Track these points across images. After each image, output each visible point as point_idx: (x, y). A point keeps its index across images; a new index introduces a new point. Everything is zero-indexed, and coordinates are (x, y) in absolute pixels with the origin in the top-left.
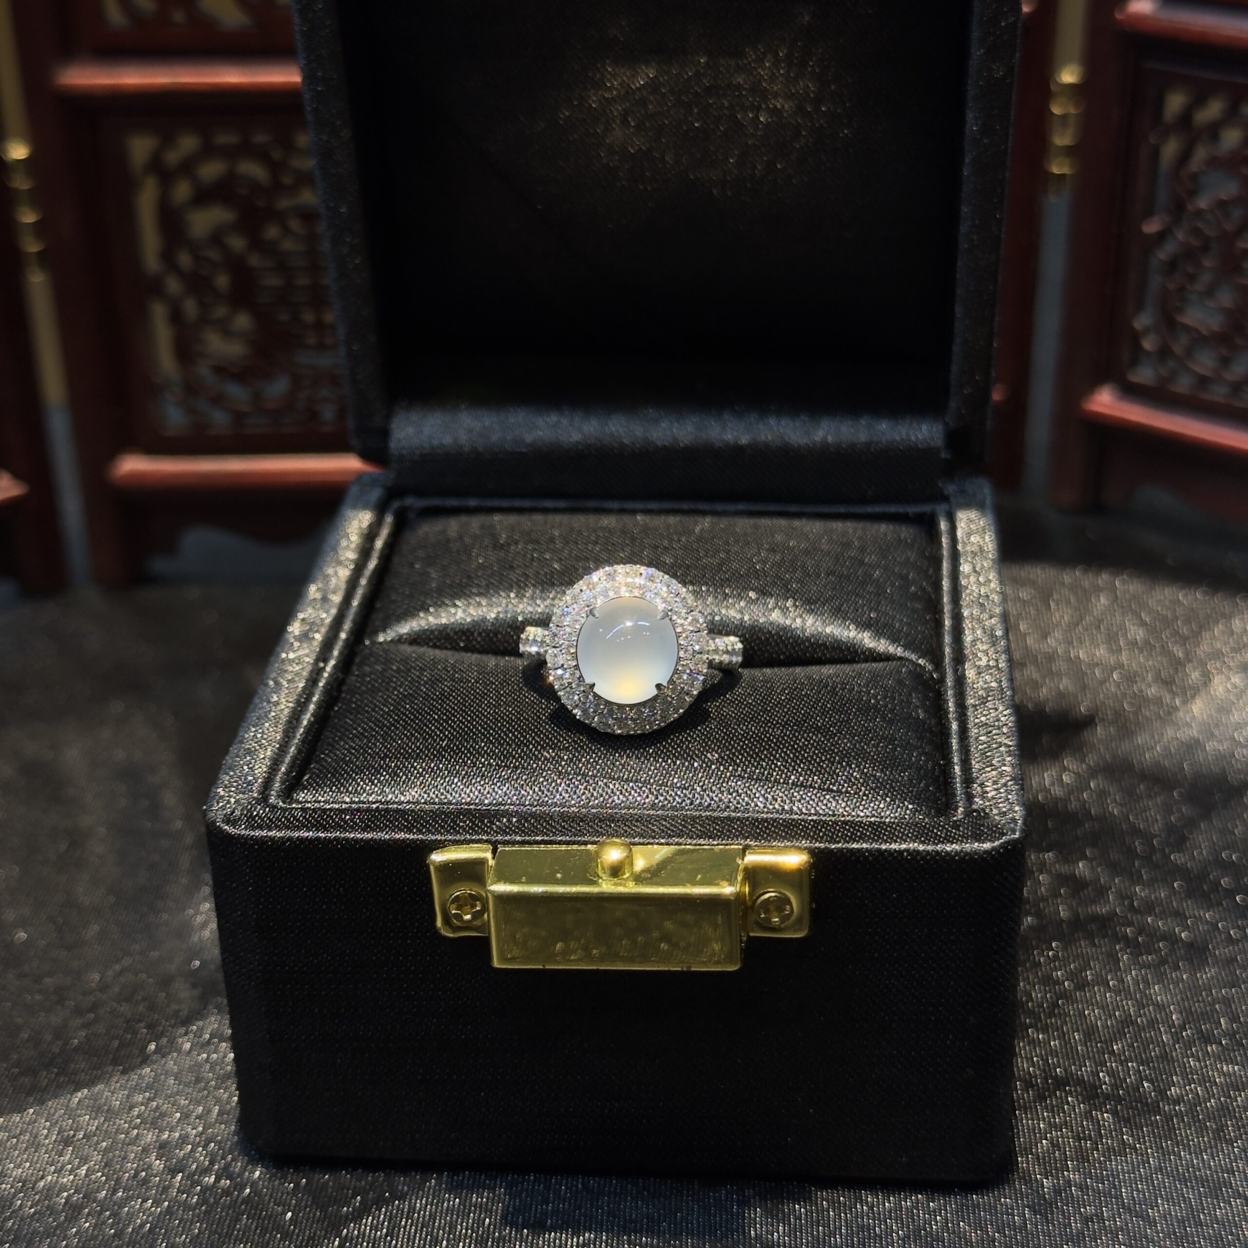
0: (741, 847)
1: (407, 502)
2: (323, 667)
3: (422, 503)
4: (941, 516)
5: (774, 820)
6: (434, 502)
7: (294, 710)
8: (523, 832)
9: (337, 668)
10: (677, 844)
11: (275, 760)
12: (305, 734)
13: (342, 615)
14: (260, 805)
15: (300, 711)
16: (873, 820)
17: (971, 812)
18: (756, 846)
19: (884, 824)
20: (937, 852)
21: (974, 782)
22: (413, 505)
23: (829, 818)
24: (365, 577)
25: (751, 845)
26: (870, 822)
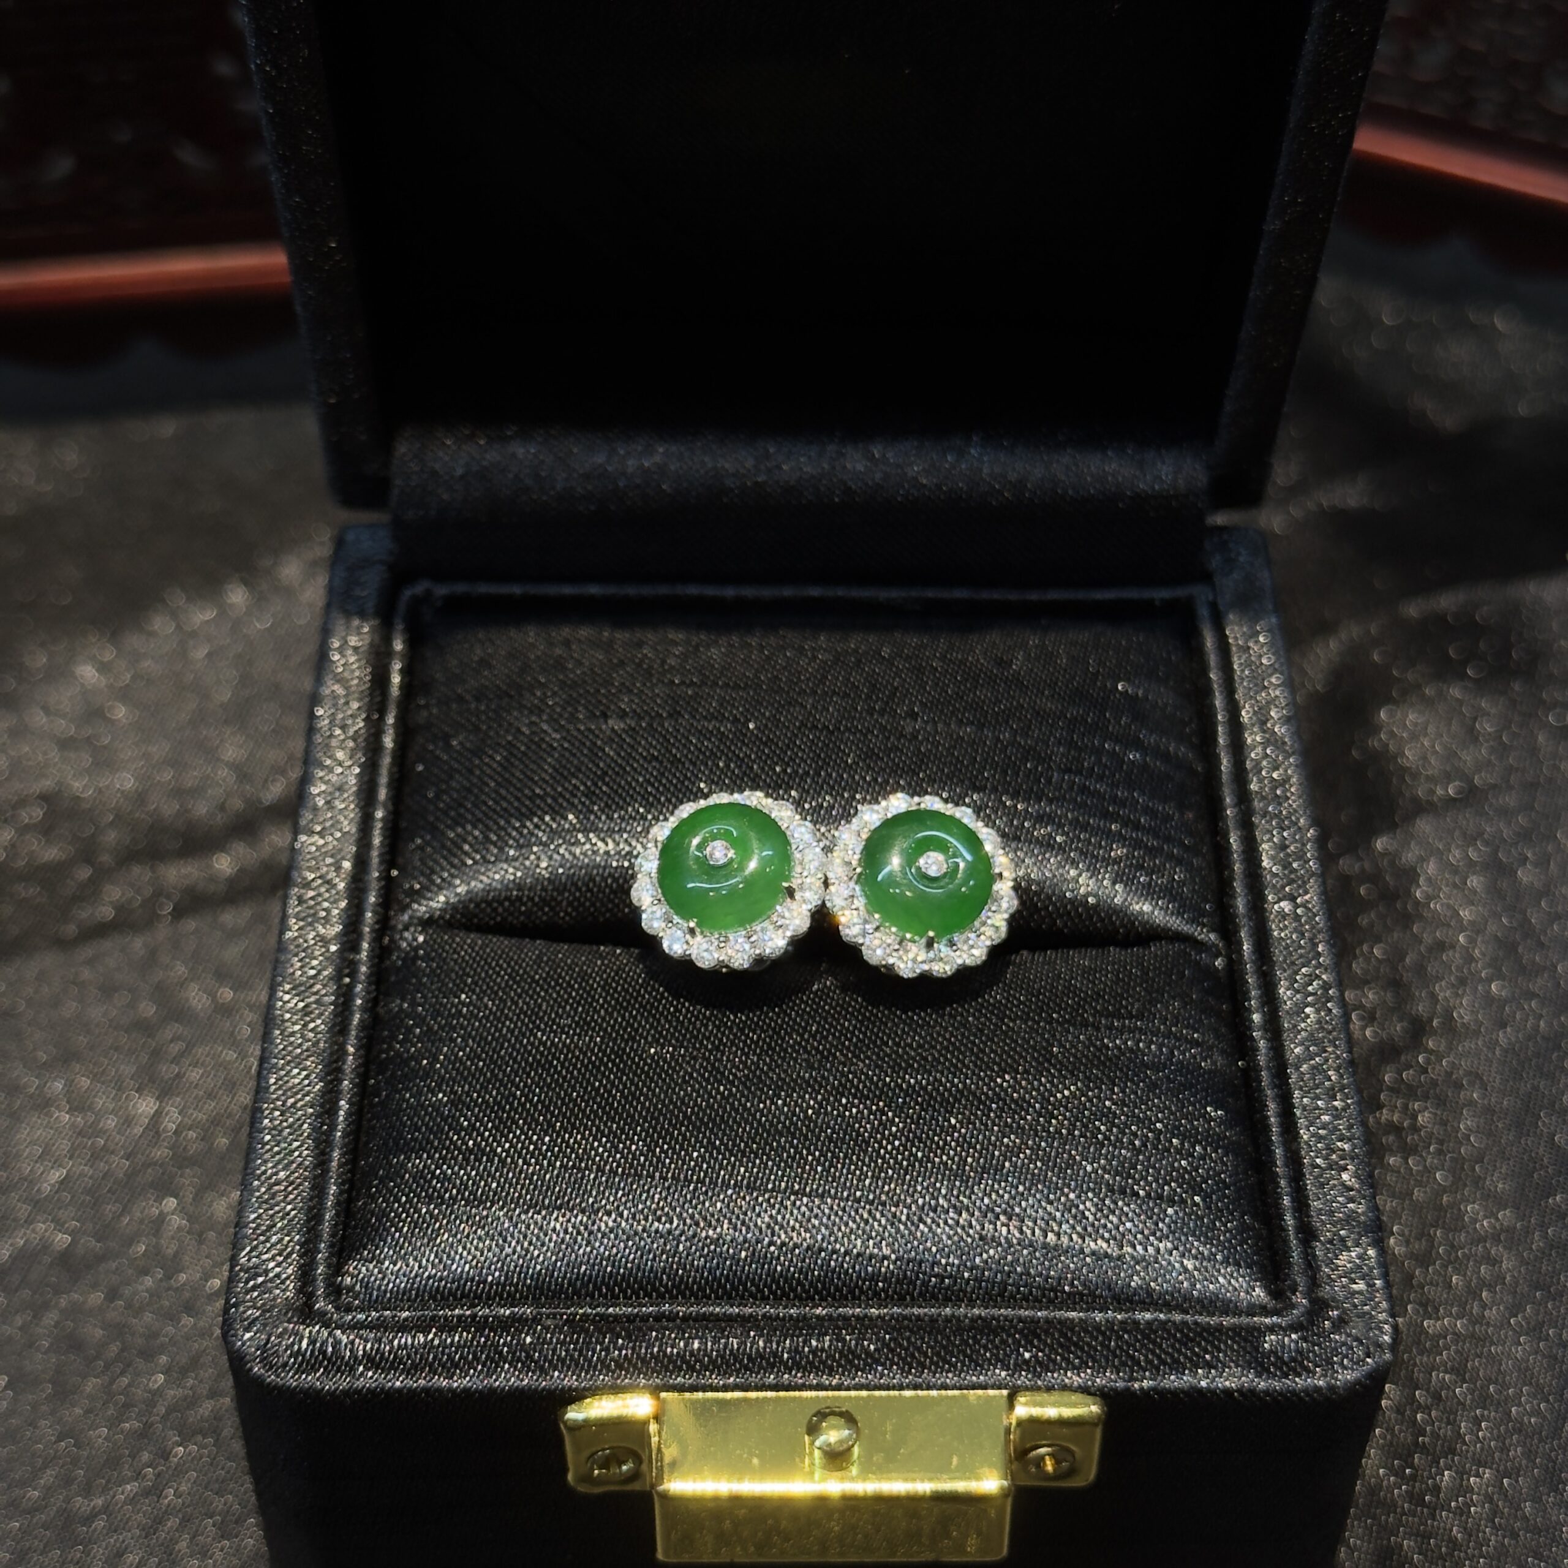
0: (1005, 1392)
1: (419, 588)
2: (350, 987)
3: (442, 591)
4: (1204, 612)
5: (1047, 1332)
6: (460, 588)
7: (324, 1093)
8: (693, 1369)
9: (370, 984)
10: (916, 1387)
11: (310, 1209)
12: (345, 1145)
13: (361, 862)
14: (303, 1323)
15: (331, 1091)
16: (1184, 1323)
17: (1319, 1306)
18: (1027, 1389)
19: (1201, 1335)
20: (1281, 1394)
21: (1316, 1238)
22: (428, 593)
23: (1122, 1322)
24: (383, 780)
25: (1019, 1387)
26: (1182, 1332)
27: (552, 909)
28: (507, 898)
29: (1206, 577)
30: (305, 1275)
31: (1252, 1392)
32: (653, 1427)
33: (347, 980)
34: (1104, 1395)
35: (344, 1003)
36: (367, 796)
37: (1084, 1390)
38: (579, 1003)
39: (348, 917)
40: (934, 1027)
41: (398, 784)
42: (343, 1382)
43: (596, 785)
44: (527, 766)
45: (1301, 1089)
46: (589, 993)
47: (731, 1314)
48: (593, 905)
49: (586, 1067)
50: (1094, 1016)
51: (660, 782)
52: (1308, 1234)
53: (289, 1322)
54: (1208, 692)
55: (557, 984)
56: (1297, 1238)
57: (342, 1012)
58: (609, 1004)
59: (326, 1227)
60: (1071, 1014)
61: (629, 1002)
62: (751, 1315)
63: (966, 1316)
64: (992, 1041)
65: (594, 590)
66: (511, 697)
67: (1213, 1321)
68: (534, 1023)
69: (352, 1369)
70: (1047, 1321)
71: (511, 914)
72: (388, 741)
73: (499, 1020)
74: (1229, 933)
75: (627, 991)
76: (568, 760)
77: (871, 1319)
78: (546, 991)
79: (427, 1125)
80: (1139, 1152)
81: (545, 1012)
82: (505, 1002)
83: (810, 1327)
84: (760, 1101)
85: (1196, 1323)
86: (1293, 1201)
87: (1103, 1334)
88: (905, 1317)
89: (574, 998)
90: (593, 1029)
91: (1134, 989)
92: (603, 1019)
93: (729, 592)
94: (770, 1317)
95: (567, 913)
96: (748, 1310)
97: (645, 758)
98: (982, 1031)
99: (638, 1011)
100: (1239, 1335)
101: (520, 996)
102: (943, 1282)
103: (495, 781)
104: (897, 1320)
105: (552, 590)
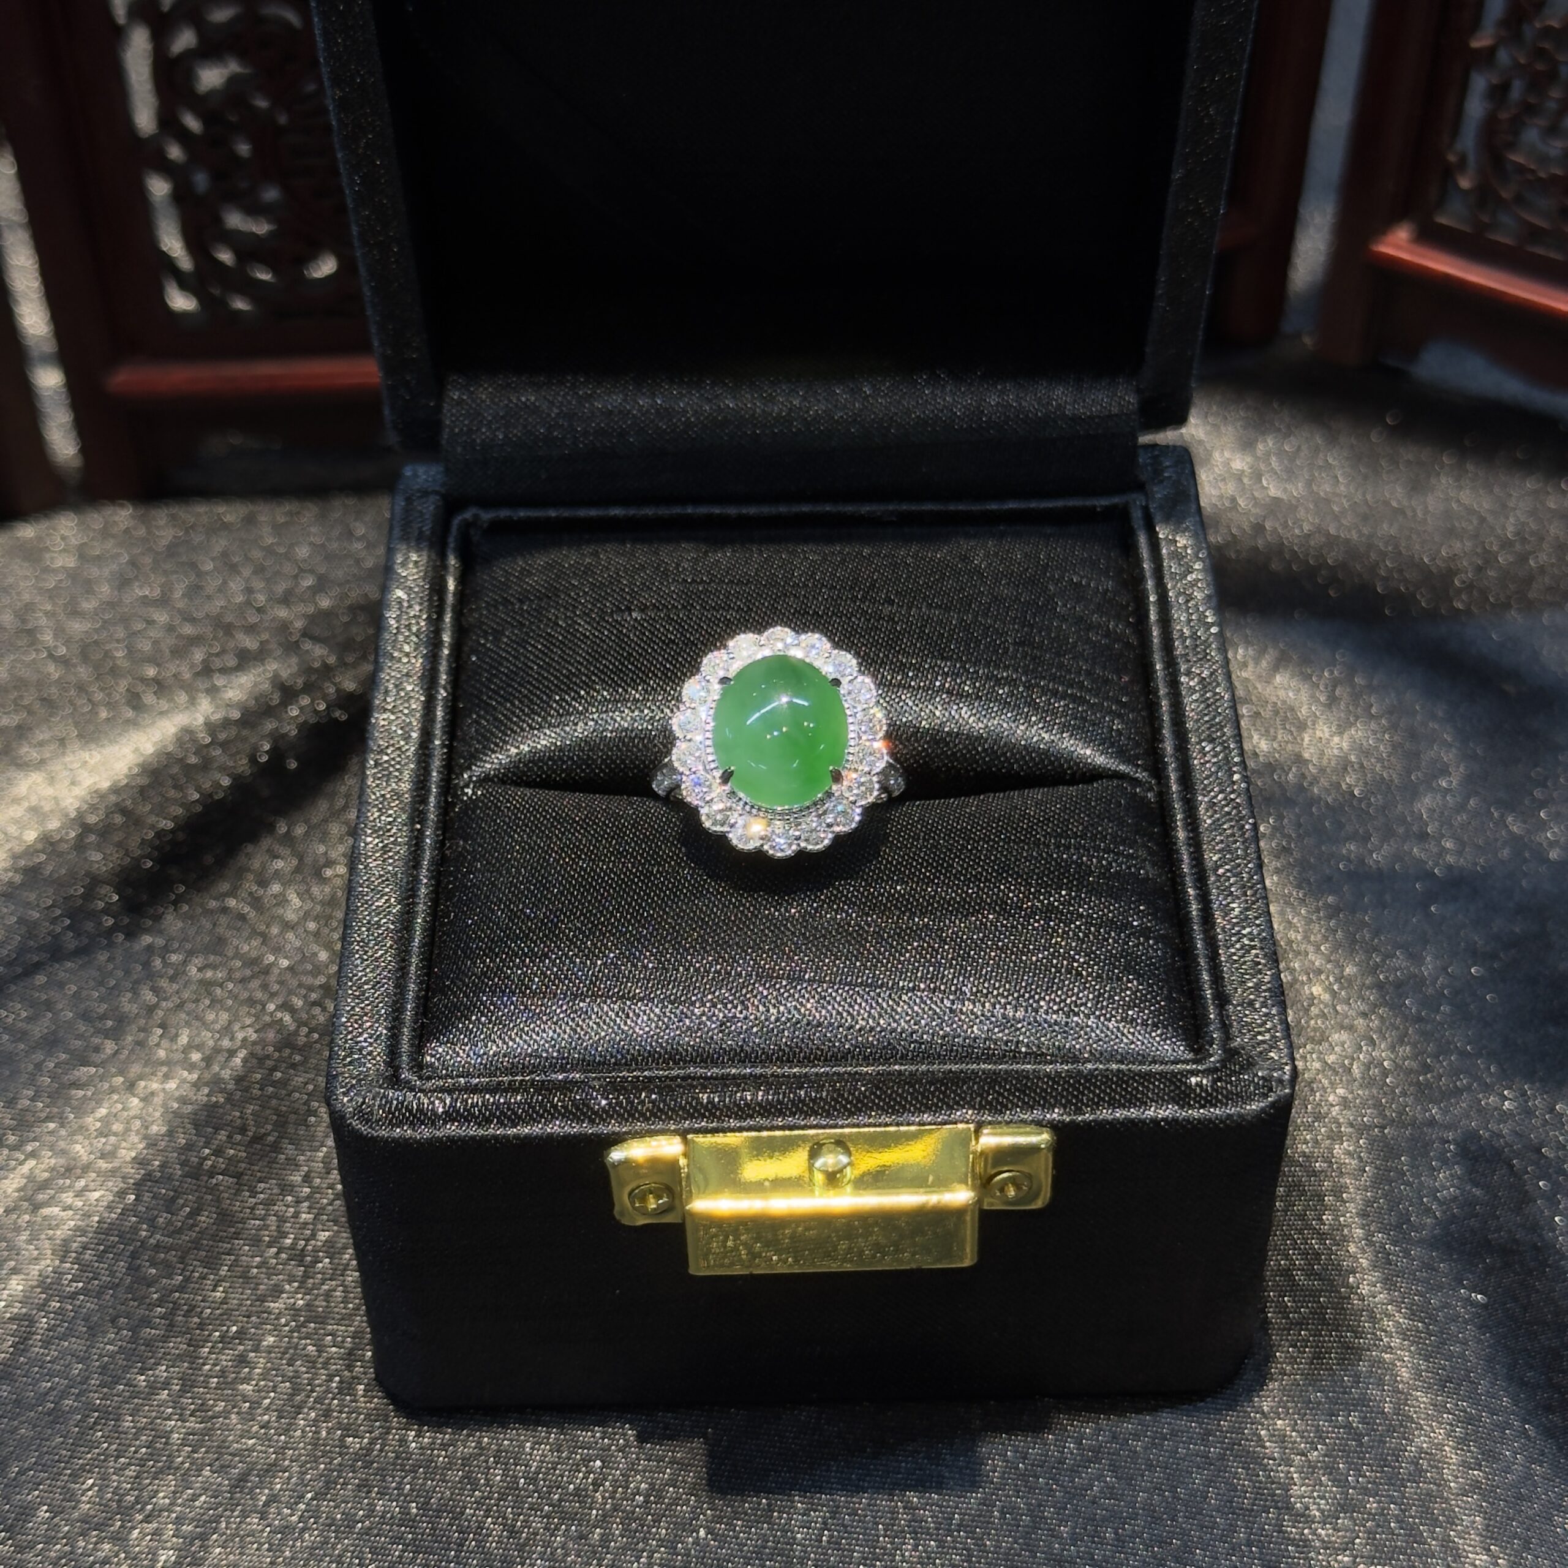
0: (972, 1126)
1: (468, 515)
2: (421, 832)
3: (486, 516)
4: (1137, 515)
5: (1006, 1080)
6: (504, 513)
7: (401, 913)
8: (715, 1116)
9: (437, 829)
10: (898, 1125)
11: (395, 1002)
12: (421, 953)
13: (426, 735)
14: (393, 1088)
15: (408, 913)
16: (1119, 1070)
17: (1231, 1054)
18: (990, 1123)
19: (1133, 1078)
20: (1199, 1120)
21: (1229, 1002)
22: (476, 516)
23: (1068, 1071)
24: (443, 667)
25: (984, 1122)
26: (1117, 1076)
27: (588, 766)
28: (550, 758)
29: (1140, 487)
30: (393, 1052)
31: (1175, 1120)
32: (683, 1162)
33: (418, 826)
34: (1055, 1127)
35: (416, 845)
36: (429, 680)
37: (1039, 1124)
38: (613, 838)
39: (417, 776)
40: (910, 849)
41: (456, 672)
42: (425, 1133)
43: (623, 664)
44: (564, 652)
45: (1218, 888)
46: (621, 830)
47: (745, 1075)
48: (623, 761)
49: (620, 886)
50: (1045, 837)
51: (677, 660)
52: (1222, 1000)
53: (380, 1087)
54: (1142, 579)
55: (594, 823)
56: (1213, 1004)
57: (415, 851)
58: (638, 837)
59: (408, 1015)
60: (1025, 835)
61: (655, 836)
62: (761, 1075)
63: (939, 1071)
64: (959, 857)
65: (616, 512)
66: (550, 598)
67: (1145, 1068)
68: (576, 854)
69: (433, 1123)
70: (1006, 1071)
71: (554, 772)
72: (446, 638)
73: (546, 852)
74: (1158, 770)
75: (653, 827)
76: (598, 645)
77: (861, 1074)
78: (586, 829)
79: (488, 938)
80: (1083, 942)
81: (585, 846)
82: (551, 838)
83: (810, 1081)
84: (765, 909)
85: (1129, 1070)
86: (1211, 975)
87: (1053, 1080)
88: (889, 1073)
89: (609, 834)
90: (625, 857)
91: (1079, 815)
92: (634, 849)
93: (732, 511)
94: (777, 1076)
95: (602, 770)
96: (758, 1071)
97: (664, 642)
98: (951, 851)
99: (662, 842)
100: (1165, 1077)
101: (563, 834)
102: (920, 1048)
103: (538, 665)
104: (882, 1075)
105: (582, 513)
